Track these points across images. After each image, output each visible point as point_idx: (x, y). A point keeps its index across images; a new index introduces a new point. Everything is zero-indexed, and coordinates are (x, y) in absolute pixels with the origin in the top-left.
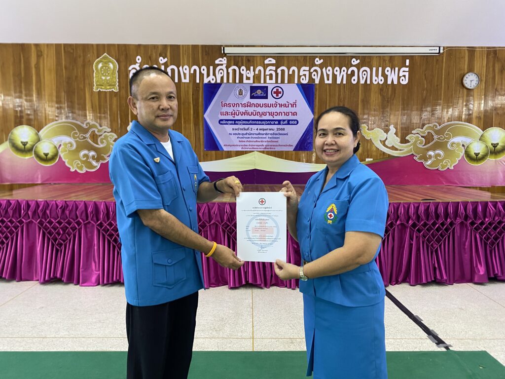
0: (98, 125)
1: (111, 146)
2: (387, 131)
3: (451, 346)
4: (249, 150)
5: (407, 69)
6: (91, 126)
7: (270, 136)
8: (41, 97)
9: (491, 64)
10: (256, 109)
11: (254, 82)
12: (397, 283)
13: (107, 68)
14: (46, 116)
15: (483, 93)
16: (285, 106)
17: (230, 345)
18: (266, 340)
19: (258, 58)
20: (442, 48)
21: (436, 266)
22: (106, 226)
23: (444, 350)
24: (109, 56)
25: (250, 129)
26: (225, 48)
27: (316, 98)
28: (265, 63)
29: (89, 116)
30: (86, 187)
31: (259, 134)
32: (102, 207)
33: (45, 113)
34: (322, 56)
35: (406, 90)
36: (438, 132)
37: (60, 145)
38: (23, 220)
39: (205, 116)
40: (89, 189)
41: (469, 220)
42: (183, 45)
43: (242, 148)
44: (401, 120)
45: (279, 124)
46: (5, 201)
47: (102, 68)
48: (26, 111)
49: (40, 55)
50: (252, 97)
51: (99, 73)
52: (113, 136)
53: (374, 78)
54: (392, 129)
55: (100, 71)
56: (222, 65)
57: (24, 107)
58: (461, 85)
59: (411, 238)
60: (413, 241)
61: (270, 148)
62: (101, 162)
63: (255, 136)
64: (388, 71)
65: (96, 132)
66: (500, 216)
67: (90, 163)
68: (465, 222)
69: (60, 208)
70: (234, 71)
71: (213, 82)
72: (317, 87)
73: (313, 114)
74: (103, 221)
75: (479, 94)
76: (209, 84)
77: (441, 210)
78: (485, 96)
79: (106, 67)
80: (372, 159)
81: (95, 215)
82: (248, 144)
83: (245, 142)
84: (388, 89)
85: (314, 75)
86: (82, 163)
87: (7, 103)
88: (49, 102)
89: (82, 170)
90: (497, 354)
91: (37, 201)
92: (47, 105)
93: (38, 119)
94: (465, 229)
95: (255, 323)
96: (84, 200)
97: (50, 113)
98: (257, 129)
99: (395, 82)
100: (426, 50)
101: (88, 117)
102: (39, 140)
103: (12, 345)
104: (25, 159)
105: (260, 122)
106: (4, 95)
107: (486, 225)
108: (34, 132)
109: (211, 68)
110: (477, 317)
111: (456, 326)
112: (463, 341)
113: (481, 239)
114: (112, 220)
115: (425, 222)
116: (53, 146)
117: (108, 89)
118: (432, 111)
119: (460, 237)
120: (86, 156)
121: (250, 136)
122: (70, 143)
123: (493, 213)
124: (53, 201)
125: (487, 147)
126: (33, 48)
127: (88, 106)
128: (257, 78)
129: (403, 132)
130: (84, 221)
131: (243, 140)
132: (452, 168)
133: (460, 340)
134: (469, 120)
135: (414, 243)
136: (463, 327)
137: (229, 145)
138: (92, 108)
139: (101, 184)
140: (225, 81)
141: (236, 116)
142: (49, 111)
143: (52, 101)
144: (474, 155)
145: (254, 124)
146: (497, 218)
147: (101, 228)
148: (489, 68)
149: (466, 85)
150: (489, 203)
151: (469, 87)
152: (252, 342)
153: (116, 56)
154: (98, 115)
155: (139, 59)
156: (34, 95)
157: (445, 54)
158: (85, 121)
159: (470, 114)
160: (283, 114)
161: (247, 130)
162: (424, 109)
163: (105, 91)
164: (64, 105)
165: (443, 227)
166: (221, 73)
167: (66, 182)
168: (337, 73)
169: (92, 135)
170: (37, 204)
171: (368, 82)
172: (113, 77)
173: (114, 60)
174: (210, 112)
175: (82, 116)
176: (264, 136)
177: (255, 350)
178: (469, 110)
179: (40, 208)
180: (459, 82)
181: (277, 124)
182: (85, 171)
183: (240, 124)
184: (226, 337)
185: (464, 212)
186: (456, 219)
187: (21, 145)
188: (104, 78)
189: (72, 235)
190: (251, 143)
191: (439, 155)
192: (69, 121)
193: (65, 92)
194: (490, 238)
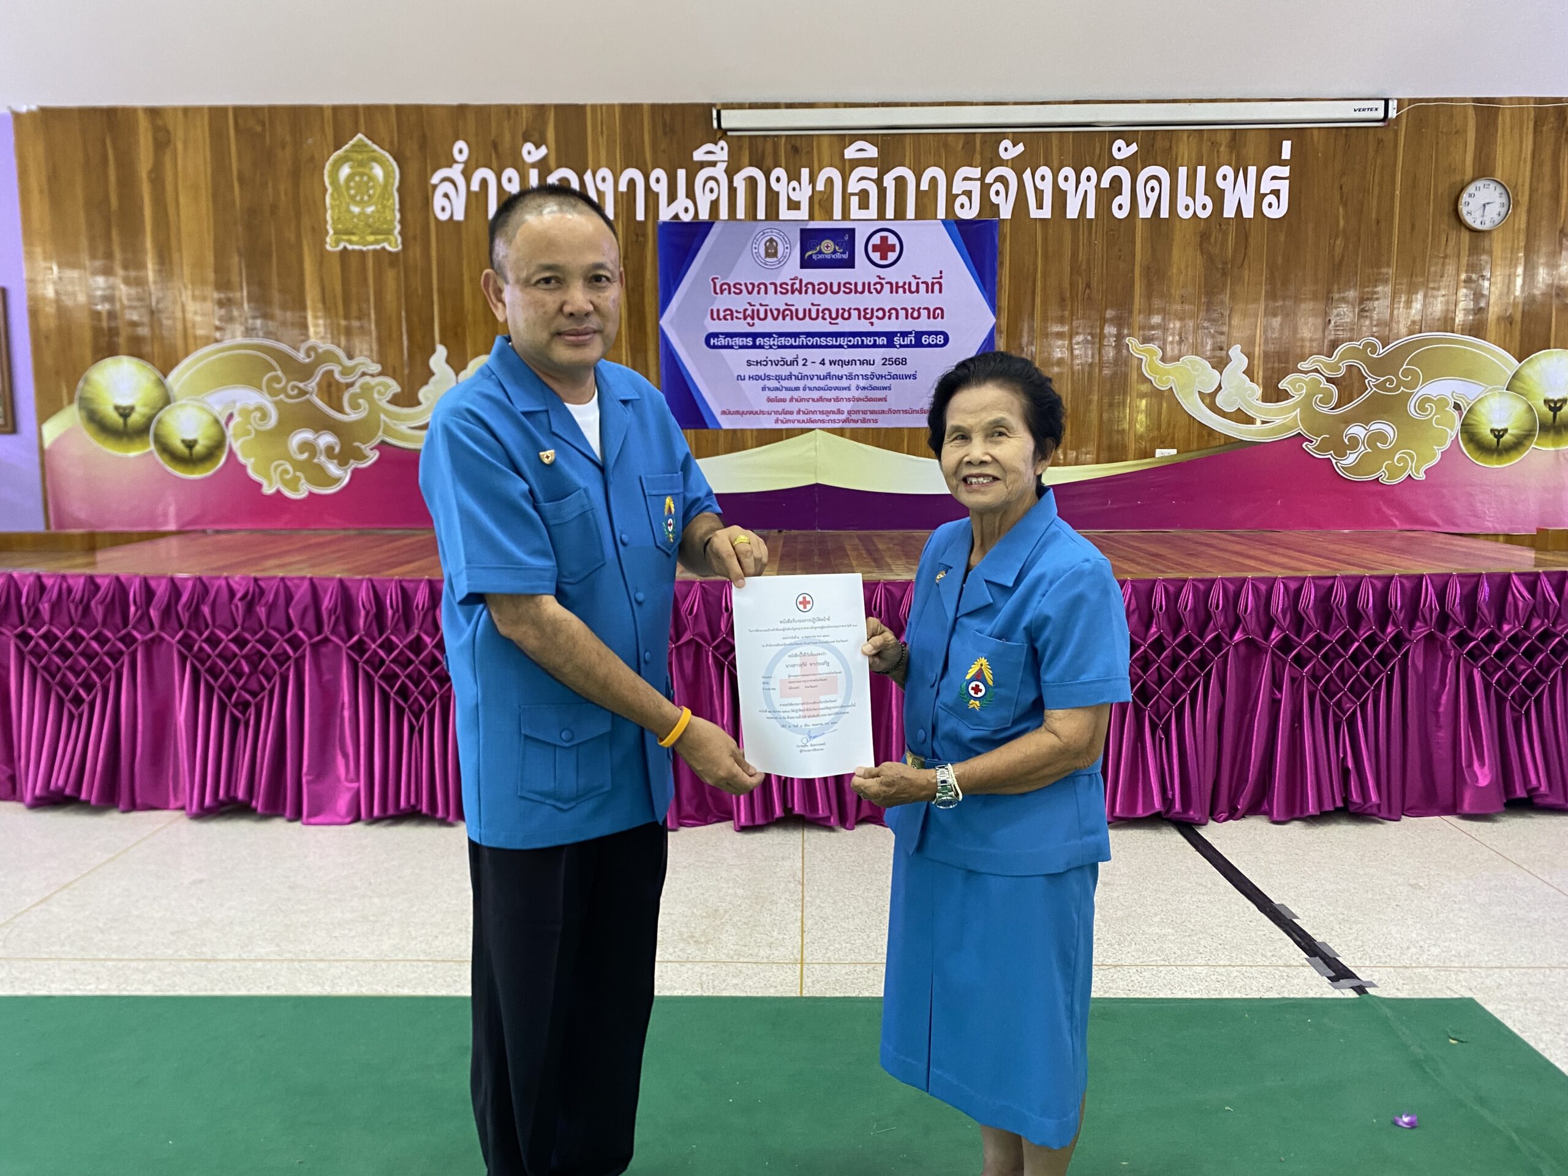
0: (341, 353)
1: (382, 416)
2: (1220, 363)
3: (1374, 986)
4: (797, 425)
5: (1285, 171)
6: (323, 358)
7: (862, 383)
8: (172, 270)
9: (1547, 154)
10: (817, 298)
11: (812, 217)
12: (1233, 814)
13: (365, 178)
14: (185, 329)
15: (1522, 244)
16: (907, 288)
17: (735, 981)
18: (839, 967)
19: (825, 143)
20: (1393, 105)
21: (1350, 765)
22: (375, 651)
23: (1352, 994)
24: (369, 142)
25: (801, 362)
26: (724, 113)
27: (1002, 263)
28: (846, 157)
29: (316, 326)
30: (313, 541)
31: (828, 376)
32: (363, 596)
33: (184, 320)
34: (1019, 133)
35: (1282, 237)
36: (1380, 367)
37: (231, 417)
38: (135, 633)
39: (664, 322)
40: (319, 545)
41: (1453, 629)
42: (594, 107)
43: (777, 421)
44: (1265, 331)
45: (890, 344)
46: (82, 581)
47: (350, 178)
48: (127, 311)
49: (162, 142)
50: (806, 263)
51: (340, 194)
52: (387, 387)
53: (1183, 199)
54: (1238, 359)
55: (344, 190)
56: (713, 164)
57: (121, 300)
58: (1453, 221)
59: (1276, 683)
60: (1281, 691)
61: (864, 421)
62: (354, 464)
63: (816, 383)
64: (1225, 177)
65: (337, 376)
66: (1547, 616)
67: (321, 468)
68: (1439, 635)
69: (241, 599)
70: (752, 182)
71: (687, 218)
72: (1007, 229)
73: (994, 312)
74: (366, 635)
75: (1509, 245)
76: (676, 223)
77: (1367, 599)
78: (1529, 250)
79: (362, 175)
80: (1174, 452)
81: (342, 620)
82: (794, 407)
83: (784, 400)
84: (1225, 234)
85: (997, 193)
86: (295, 470)
87: (70, 288)
88: (193, 283)
89: (296, 490)
90: (1506, 1007)
91: (172, 580)
92: (189, 293)
93: (162, 338)
94: (1441, 655)
95: (809, 923)
96: (309, 575)
97: (198, 318)
98: (823, 363)
99: (1248, 213)
100: (1345, 111)
101: (311, 330)
102: (167, 400)
103: (122, 980)
104: (128, 458)
105: (831, 341)
106: (60, 266)
107: (1502, 643)
108: (153, 378)
109: (681, 174)
110: (1460, 909)
111: (1393, 932)
112: (1408, 972)
113: (1487, 686)
114: (392, 633)
115: (1318, 636)
116: (211, 419)
117: (372, 244)
118: (1362, 300)
119: (1424, 680)
120: (306, 446)
121: (801, 384)
122: (260, 409)
123: (1525, 609)
124: (218, 578)
125: (1530, 409)
126: (143, 124)
127: (312, 294)
128: (821, 203)
129: (1270, 365)
130: (310, 637)
131: (781, 395)
132: (1421, 476)
133: (1401, 970)
134: (1477, 329)
135: (1285, 696)
136: (1414, 936)
137: (737, 412)
138: (324, 302)
139: (355, 532)
140: (724, 214)
141: (756, 320)
142: (195, 313)
143: (204, 282)
144: (1491, 436)
145: (812, 347)
146: (1536, 623)
147: (361, 657)
148: (1541, 165)
149: (1469, 220)
150: (1514, 577)
151: (1477, 226)
152: (798, 973)
153: (392, 143)
154: (343, 322)
155: (461, 151)
156: (150, 266)
157: (1404, 121)
158: (303, 341)
159: (1481, 309)
160: (902, 313)
161: (792, 363)
162: (1336, 296)
163: (361, 252)
164: (238, 295)
165: (1373, 652)
166: (712, 191)
167: (249, 526)
168: (1068, 187)
169: (324, 384)
170: (175, 588)
171: (1164, 213)
172: (384, 207)
173: (387, 155)
174: (679, 309)
175: (293, 325)
176: (844, 383)
177: (806, 994)
178: (1478, 295)
179: (184, 598)
180: (1447, 207)
181: (883, 346)
182: (305, 494)
183: (771, 347)
184: (724, 958)
185: (1436, 604)
186: (1411, 626)
187: (115, 418)
188: (356, 210)
189: (277, 679)
190: (803, 406)
191: (1381, 436)
192: (256, 341)
193: (240, 255)
194: (1514, 683)
